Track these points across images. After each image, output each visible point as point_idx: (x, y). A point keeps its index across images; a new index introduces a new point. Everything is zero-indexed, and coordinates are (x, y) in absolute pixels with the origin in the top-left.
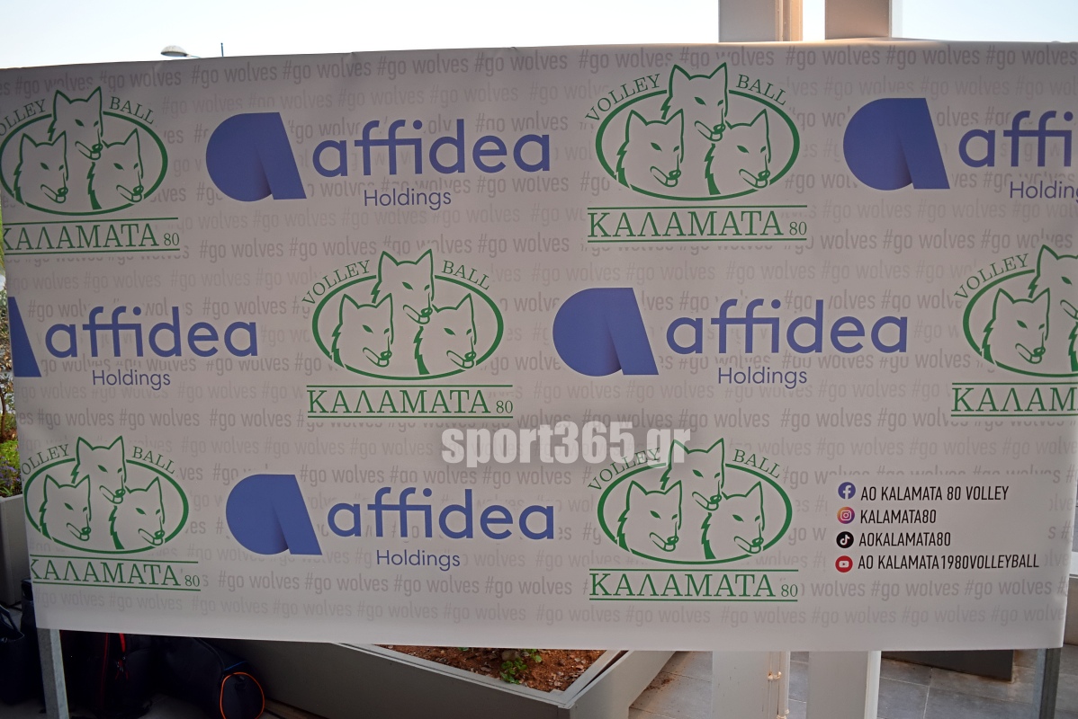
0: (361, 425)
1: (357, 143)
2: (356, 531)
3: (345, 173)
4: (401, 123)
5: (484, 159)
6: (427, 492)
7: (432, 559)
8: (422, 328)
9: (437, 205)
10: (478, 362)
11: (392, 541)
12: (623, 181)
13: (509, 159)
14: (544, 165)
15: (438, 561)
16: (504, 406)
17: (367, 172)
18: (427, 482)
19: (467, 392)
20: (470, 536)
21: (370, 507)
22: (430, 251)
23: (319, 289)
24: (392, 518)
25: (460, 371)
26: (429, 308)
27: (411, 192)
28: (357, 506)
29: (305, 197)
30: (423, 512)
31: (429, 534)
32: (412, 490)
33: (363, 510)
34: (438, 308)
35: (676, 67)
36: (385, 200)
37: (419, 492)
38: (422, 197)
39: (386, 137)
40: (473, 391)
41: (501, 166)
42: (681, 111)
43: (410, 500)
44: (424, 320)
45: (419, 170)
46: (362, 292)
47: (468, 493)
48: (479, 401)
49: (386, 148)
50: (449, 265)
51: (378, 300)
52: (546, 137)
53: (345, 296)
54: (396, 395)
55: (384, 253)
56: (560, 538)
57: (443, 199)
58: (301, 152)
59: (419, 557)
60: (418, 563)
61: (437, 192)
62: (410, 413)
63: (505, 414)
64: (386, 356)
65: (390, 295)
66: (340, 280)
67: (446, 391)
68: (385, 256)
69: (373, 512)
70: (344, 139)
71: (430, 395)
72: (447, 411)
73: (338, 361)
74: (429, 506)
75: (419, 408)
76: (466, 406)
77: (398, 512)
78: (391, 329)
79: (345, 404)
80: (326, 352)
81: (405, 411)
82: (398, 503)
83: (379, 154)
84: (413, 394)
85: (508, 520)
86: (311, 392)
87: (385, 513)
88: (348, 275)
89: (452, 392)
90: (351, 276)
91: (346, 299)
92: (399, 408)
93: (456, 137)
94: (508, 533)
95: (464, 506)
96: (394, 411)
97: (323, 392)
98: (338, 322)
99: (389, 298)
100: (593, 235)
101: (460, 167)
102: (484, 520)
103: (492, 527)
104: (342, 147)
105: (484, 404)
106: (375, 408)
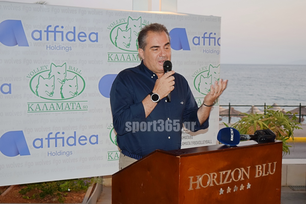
0: (44, 114)
1: (45, 31)
2: (42, 146)
3: (41, 40)
4: (58, 26)
5: (80, 38)
6: (63, 133)
7: (64, 153)
8: (63, 85)
9: (68, 50)
10: (78, 95)
11: (53, 149)
12: (116, 46)
13: (87, 38)
14: (97, 40)
15: (66, 153)
16: (85, 107)
17: (48, 40)
18: (63, 130)
19: (75, 103)
20: (75, 145)
21: (46, 139)
22: (65, 63)
23: (32, 73)
24: (52, 142)
25: (73, 97)
26: (65, 79)
27: (60, 46)
28: (42, 139)
29: (29, 46)
30: (62, 139)
31: (63, 146)
32: (59, 133)
33: (44, 140)
34: (67, 79)
35: (129, 17)
36: (53, 48)
37: (61, 133)
38: (63, 48)
39: (53, 30)
40: (77, 103)
41: (85, 40)
42: (130, 28)
43: (58, 136)
44: (63, 83)
45: (62, 40)
46: (45, 75)
47: (75, 132)
48: (78, 106)
49: (53, 33)
50: (71, 67)
51: (50, 77)
52: (97, 33)
53: (40, 76)
54: (55, 105)
55: (52, 63)
56: (100, 144)
57: (69, 49)
58: (28, 33)
59: (60, 153)
60: (60, 155)
61: (68, 47)
62: (59, 110)
63: (85, 109)
64: (52, 93)
65: (54, 76)
66: (39, 71)
67: (69, 103)
68: (52, 64)
69: (47, 140)
70: (41, 30)
71: (65, 104)
72: (69, 109)
73: (37, 95)
74: (64, 137)
75: (61, 108)
76: (75, 107)
77: (55, 140)
78: (54, 86)
79: (39, 108)
80: (34, 93)
81: (57, 109)
82: (55, 137)
83: (51, 35)
84: (60, 104)
85: (86, 140)
86: (29, 105)
87: (50, 140)
88: (41, 70)
89: (71, 103)
90: (42, 70)
91: (40, 77)
92: (55, 108)
93: (73, 31)
94: (86, 143)
95: (74, 136)
96: (54, 109)
97: (32, 104)
98: (38, 84)
99: (53, 77)
100: (109, 60)
101: (74, 40)
102: (79, 140)
103: (81, 142)
104: (40, 32)
105: (80, 107)
106: (48, 109)
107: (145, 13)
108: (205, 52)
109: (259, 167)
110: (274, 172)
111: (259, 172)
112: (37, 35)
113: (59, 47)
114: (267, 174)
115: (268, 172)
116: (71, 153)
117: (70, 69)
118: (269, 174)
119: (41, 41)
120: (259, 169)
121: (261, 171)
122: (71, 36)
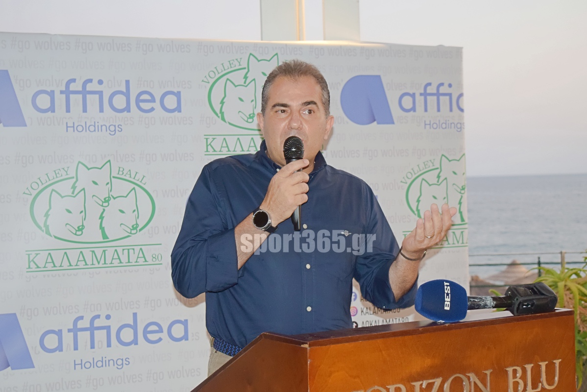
1: (62, 92)
2: (60, 348)
3: (53, 111)
4: (90, 81)
5: (142, 105)
6: (108, 317)
7: (111, 362)
8: (104, 210)
9: (113, 133)
11: (85, 353)
12: (223, 119)
13: (157, 105)
14: (178, 109)
15: (115, 363)
16: (156, 257)
17: (68, 110)
18: (108, 310)
19: (133, 249)
20: (136, 344)
21: (69, 331)
22: (109, 161)
23: (35, 186)
24: (83, 337)
25: (129, 236)
26: (109, 197)
27: (97, 124)
28: (60, 331)
29: (26, 126)
30: (105, 331)
31: (109, 345)
32: (98, 316)
33: (65, 333)
34: (115, 197)
35: (251, 54)
36: (80, 129)
37: (103, 317)
38: (104, 128)
39: (80, 89)
40: (137, 249)
41: (152, 109)
42: (254, 80)
43: (97, 323)
44: (106, 204)
45: (101, 110)
46: (65, 188)
47: (135, 315)
48: (141, 255)
49: (80, 96)
50: (121, 169)
51: (76, 193)
52: (179, 93)
53: (53, 190)
54: (88, 254)
55: (79, 162)
56: (193, 340)
57: (117, 128)
58: (24, 97)
59: (102, 362)
60: (102, 366)
61: (114, 124)
62: (97, 265)
63: (157, 262)
64: (81, 229)
65: (84, 189)
66: (50, 180)
67: (120, 250)
68: (80, 164)
69: (72, 334)
70: (53, 89)
71: (110, 253)
72: (121, 262)
73: (48, 233)
74: (109, 327)
75: (102, 261)
76: (133, 259)
77: (88, 333)
78: (85, 211)
79: (53, 262)
80: (40, 227)
81: (93, 264)
82: (88, 326)
83: (76, 99)
84: (99, 252)
85: (161, 330)
86: (29, 255)
87: (79, 333)
88: (55, 177)
89: (123, 250)
90: (57, 177)
91: (53, 192)
92: (89, 262)
93: (125, 91)
94: (160, 339)
95: (132, 324)
96: (86, 264)
97: (37, 254)
98: (48, 208)
99: (83, 191)
100: (207, 151)
101: (128, 109)
102: (146, 332)
103: (150, 336)
104: (51, 94)
105: (144, 257)
106: (73, 263)
107: (286, 45)
108: (428, 127)
109: (515, 371)
110: (555, 385)
111: (516, 384)
112: (44, 101)
113: (95, 126)
114: (539, 389)
115: (540, 384)
116: (127, 363)
117: (121, 173)
118: (543, 389)
119: (53, 114)
120: (515, 376)
121: (521, 382)
122: (120, 102)
